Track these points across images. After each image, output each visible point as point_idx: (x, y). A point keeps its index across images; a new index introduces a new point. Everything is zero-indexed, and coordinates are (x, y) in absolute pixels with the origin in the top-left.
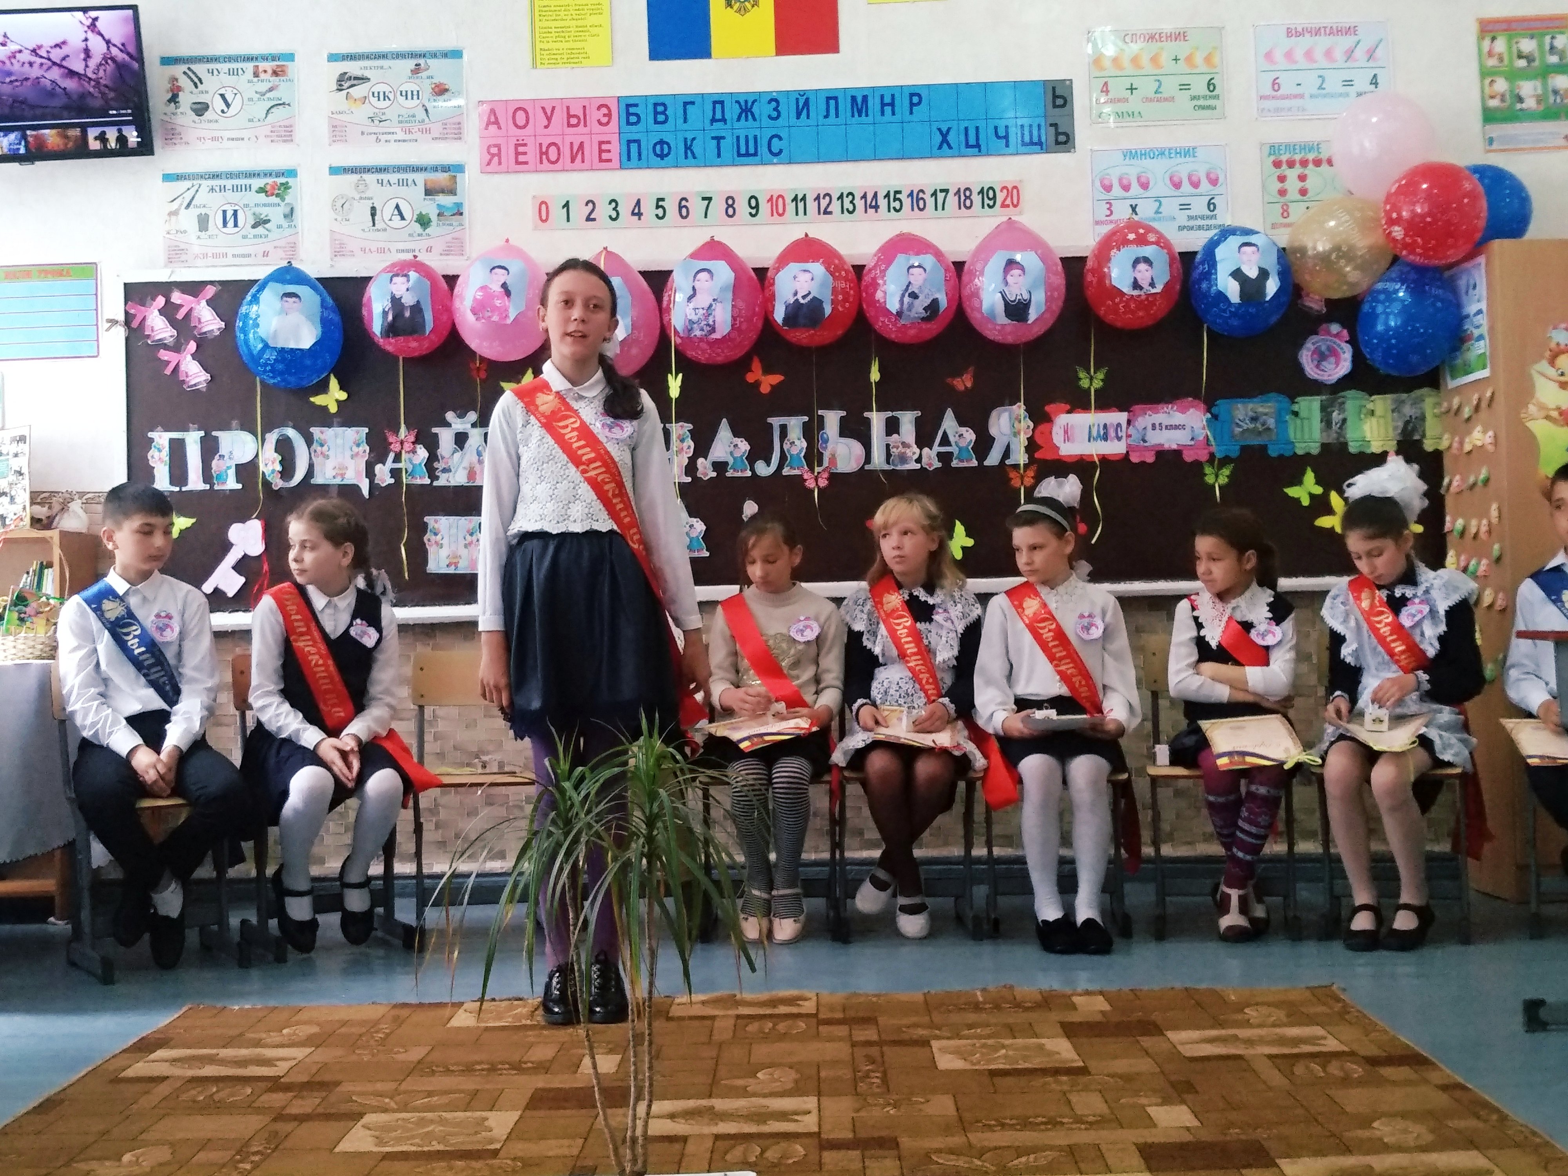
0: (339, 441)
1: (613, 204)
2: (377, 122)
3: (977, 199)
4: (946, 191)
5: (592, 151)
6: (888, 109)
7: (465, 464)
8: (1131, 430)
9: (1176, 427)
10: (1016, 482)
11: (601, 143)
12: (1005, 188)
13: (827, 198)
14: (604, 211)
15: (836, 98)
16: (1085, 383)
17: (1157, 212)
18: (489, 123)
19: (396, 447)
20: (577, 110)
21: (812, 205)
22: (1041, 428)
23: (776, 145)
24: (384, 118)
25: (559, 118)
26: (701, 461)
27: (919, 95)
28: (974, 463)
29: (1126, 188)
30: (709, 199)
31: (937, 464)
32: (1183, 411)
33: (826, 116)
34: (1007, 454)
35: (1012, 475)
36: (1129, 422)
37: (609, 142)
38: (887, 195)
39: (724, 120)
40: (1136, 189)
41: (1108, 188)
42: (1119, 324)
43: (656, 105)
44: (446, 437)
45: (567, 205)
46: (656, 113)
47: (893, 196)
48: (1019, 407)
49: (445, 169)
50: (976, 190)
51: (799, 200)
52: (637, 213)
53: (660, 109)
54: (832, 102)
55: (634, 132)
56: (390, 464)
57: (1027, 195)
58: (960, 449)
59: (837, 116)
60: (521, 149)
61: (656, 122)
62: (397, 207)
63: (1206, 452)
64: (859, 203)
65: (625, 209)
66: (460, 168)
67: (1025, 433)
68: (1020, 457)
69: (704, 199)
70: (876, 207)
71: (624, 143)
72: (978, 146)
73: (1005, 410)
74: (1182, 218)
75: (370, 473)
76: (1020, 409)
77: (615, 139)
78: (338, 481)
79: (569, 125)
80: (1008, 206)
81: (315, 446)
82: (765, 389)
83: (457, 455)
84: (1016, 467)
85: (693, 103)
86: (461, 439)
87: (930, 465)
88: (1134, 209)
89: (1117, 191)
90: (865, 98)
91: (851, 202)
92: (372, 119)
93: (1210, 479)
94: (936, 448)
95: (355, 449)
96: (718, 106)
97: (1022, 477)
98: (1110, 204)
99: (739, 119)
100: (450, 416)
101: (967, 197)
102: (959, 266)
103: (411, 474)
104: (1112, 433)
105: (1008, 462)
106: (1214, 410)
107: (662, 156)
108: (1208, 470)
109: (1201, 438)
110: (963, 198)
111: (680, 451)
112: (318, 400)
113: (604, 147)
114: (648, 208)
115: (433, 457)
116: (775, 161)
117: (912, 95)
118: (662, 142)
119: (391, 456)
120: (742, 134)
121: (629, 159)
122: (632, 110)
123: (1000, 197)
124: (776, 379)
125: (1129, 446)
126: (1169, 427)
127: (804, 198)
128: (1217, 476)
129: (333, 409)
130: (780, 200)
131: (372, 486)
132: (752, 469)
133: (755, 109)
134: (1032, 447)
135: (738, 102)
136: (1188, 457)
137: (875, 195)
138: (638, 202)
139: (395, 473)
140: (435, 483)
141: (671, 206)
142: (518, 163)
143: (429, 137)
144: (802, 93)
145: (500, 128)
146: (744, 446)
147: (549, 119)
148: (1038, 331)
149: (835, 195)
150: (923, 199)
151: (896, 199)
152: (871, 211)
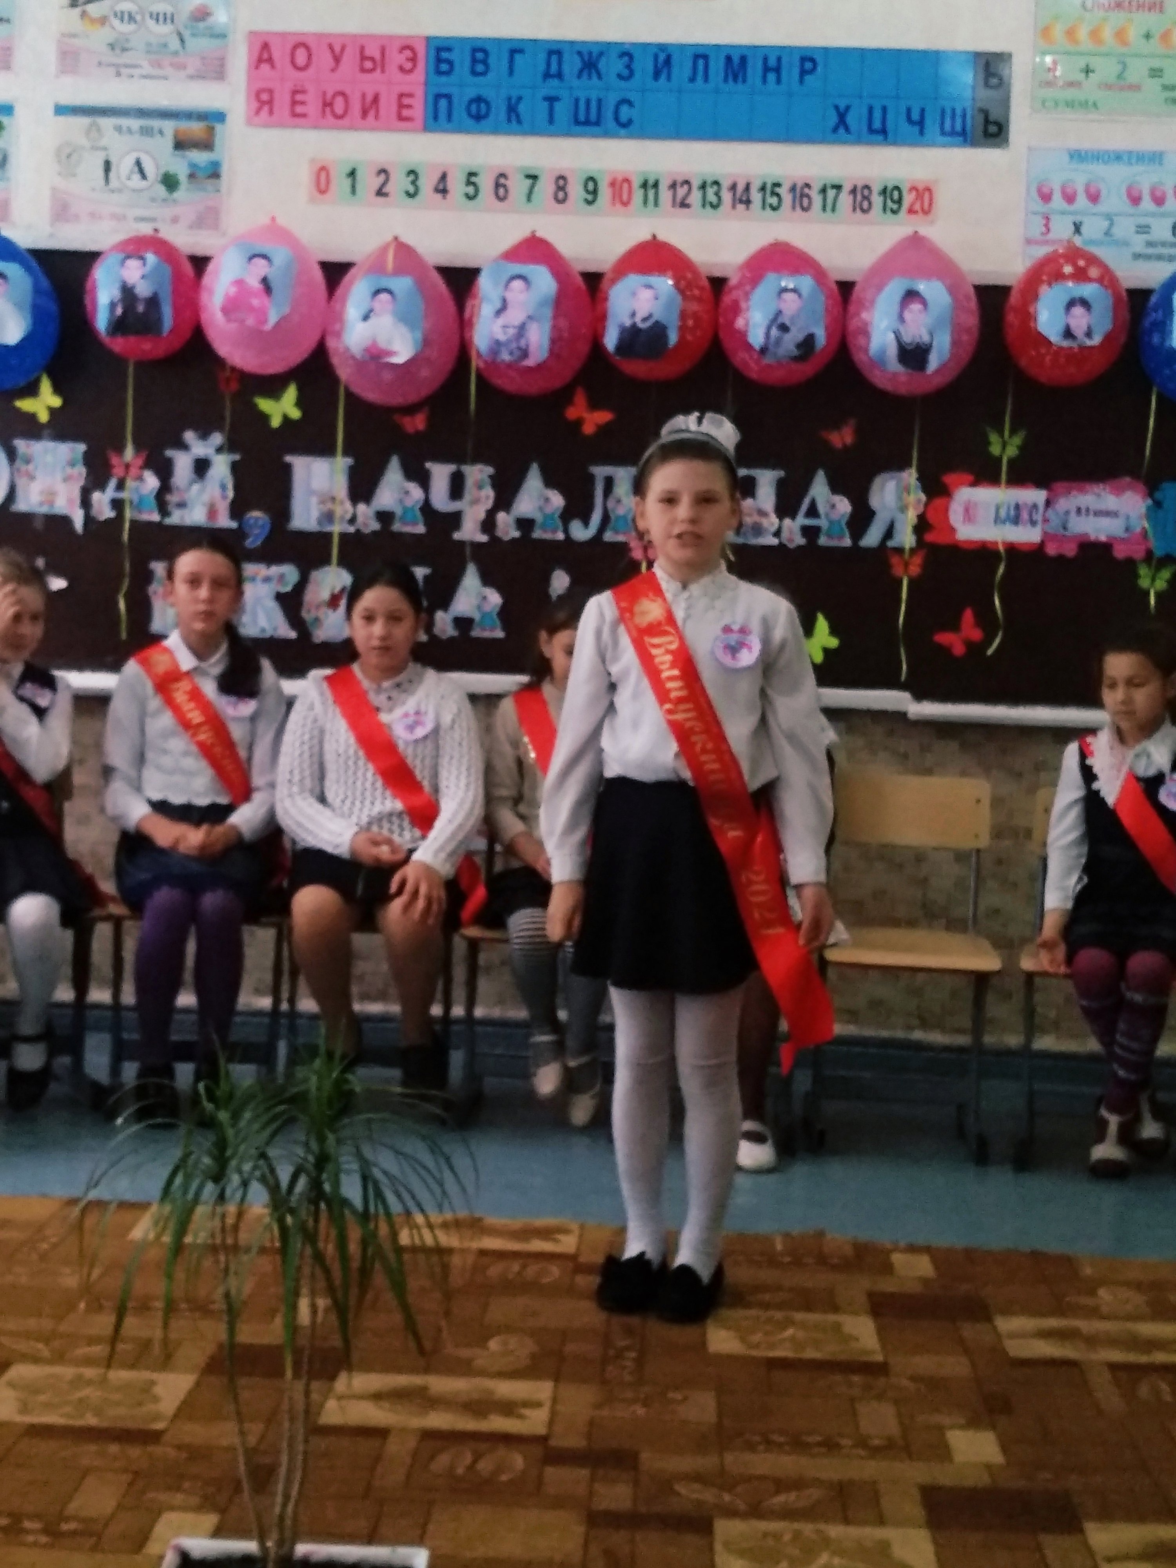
0: (49, 458)
1: (412, 177)
2: (118, 51)
3: (877, 200)
4: (838, 187)
5: (388, 105)
6: (771, 77)
7: (206, 498)
8: (1050, 513)
9: (1107, 514)
10: (898, 570)
11: (401, 96)
12: (913, 188)
13: (686, 187)
14: (399, 183)
15: (705, 57)
16: (995, 449)
17: (1107, 233)
18: (260, 61)
19: (118, 471)
20: (373, 51)
21: (665, 195)
22: (938, 502)
23: (625, 112)
24: (127, 46)
25: (350, 60)
26: (501, 516)
27: (813, 60)
28: (847, 542)
29: (1070, 198)
30: (534, 178)
31: (800, 541)
32: (1118, 491)
33: (692, 79)
34: (889, 533)
35: (895, 560)
36: (1048, 503)
37: (410, 95)
38: (763, 189)
39: (559, 75)
40: (1082, 201)
41: (1046, 198)
42: (1043, 379)
43: (475, 50)
44: (182, 463)
45: (352, 174)
46: (474, 61)
47: (771, 189)
48: (910, 475)
49: (202, 116)
50: (876, 188)
51: (650, 186)
52: (442, 190)
53: (480, 56)
54: (701, 62)
55: (445, 84)
56: (110, 492)
57: (943, 200)
58: (831, 522)
59: (706, 78)
60: (299, 97)
61: (474, 73)
62: (138, 163)
63: (1143, 547)
64: (727, 196)
65: (427, 184)
66: (220, 117)
67: (915, 509)
68: (906, 538)
69: (528, 177)
70: (748, 202)
71: (430, 99)
72: (884, 132)
73: (892, 478)
74: (1138, 243)
75: (86, 503)
76: (911, 476)
77: (419, 92)
78: (44, 510)
79: (363, 70)
80: (916, 212)
81: (18, 463)
82: (588, 429)
83: (196, 487)
84: (899, 550)
85: (521, 51)
86: (201, 467)
87: (791, 540)
88: (1077, 228)
89: (1057, 201)
90: (743, 59)
91: (717, 194)
92: (112, 46)
93: (1144, 582)
94: (801, 520)
95: (69, 470)
96: (554, 58)
97: (906, 565)
98: (1048, 219)
99: (579, 76)
100: (189, 436)
101: (865, 198)
102: (846, 288)
103: (138, 507)
104: (1025, 515)
105: (890, 544)
106: (1158, 495)
107: (478, 118)
108: (1143, 571)
109: (1138, 530)
110: (859, 197)
111: (476, 501)
112: (25, 405)
113: (406, 101)
114: (457, 185)
115: (165, 488)
116: (623, 131)
117: (803, 59)
118: (479, 100)
119: (113, 483)
120: (582, 96)
121: (436, 118)
122: (444, 55)
123: (908, 199)
124: (603, 417)
125: (1045, 534)
126: (1098, 513)
127: (656, 185)
128: (1153, 580)
129: (44, 417)
130: (626, 185)
131: (89, 519)
132: (566, 531)
133: (602, 65)
134: (922, 527)
135: (579, 53)
136: (1120, 553)
137: (747, 188)
138: (444, 177)
139: (117, 504)
140: (168, 521)
141: (486, 183)
142: (295, 115)
143: (182, 74)
144: (662, 47)
145: (273, 66)
146: (557, 500)
147: (337, 59)
148: (938, 382)
149: (696, 183)
150: (808, 196)
151: (774, 193)
152: (741, 207)
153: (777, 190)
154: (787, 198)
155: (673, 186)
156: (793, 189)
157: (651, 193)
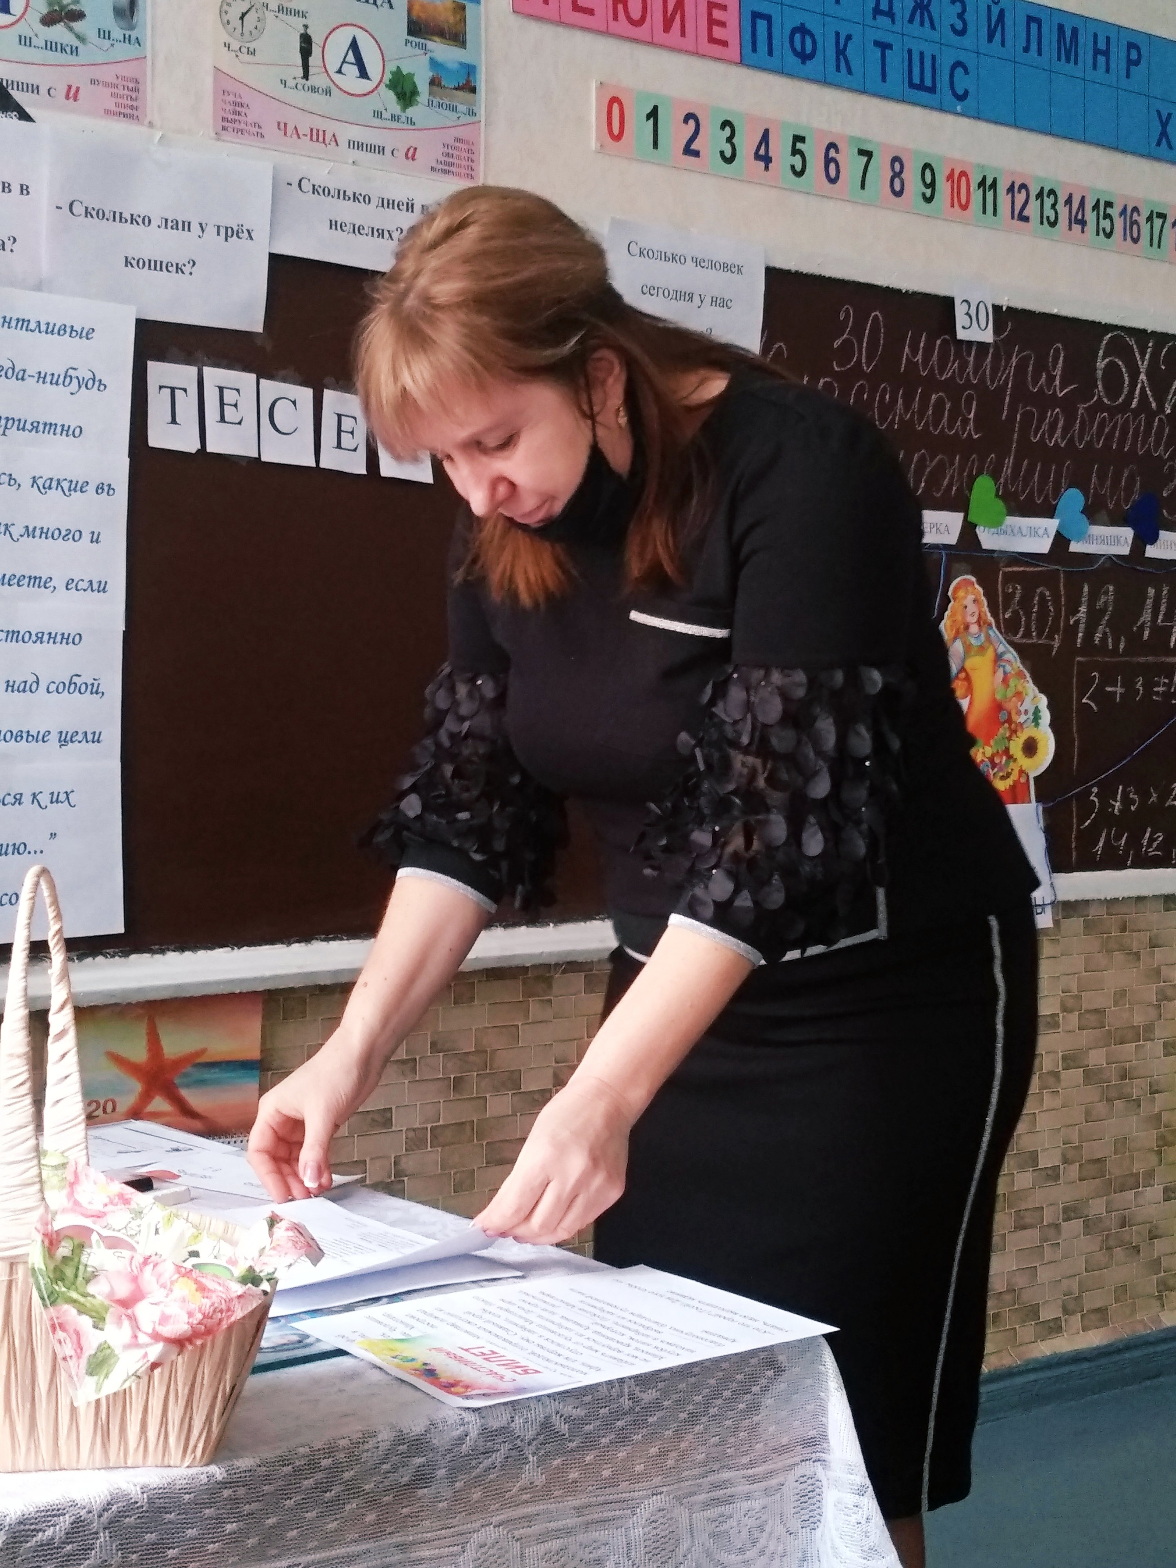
1: (729, 131)
4: (1162, 216)
5: (697, 17)
6: (1101, 61)
11: (711, 5)
13: (1023, 191)
14: (713, 139)
15: (1039, 22)
21: (1004, 200)
23: (961, 80)
27: (1138, 48)
30: (868, 154)
33: (1026, 49)
37: (722, 7)
38: (1096, 207)
39: (891, 14)
45: (653, 114)
47: (1104, 209)
51: (988, 185)
52: (763, 156)
54: (1034, 28)
59: (1040, 50)
62: (355, 47)
64: (1062, 211)
65: (746, 143)
69: (861, 152)
70: (1083, 223)
71: (747, 17)
77: (734, 5)
90: (1075, 32)
91: (1054, 207)
99: (911, 20)
107: (803, 58)
113: (718, 15)
114: (781, 152)
116: (959, 106)
117: (1129, 45)
118: (803, 30)
120: (916, 48)
121: (756, 51)
127: (994, 185)
130: (964, 181)
137: (1083, 203)
138: (765, 137)
141: (814, 155)
142: (575, 8)
149: (1034, 191)
150: (1136, 222)
151: (1107, 216)
152: (1077, 228)
153: (1109, 211)
154: (1119, 223)
155: (1011, 189)
156: (1123, 212)
157: (990, 195)
